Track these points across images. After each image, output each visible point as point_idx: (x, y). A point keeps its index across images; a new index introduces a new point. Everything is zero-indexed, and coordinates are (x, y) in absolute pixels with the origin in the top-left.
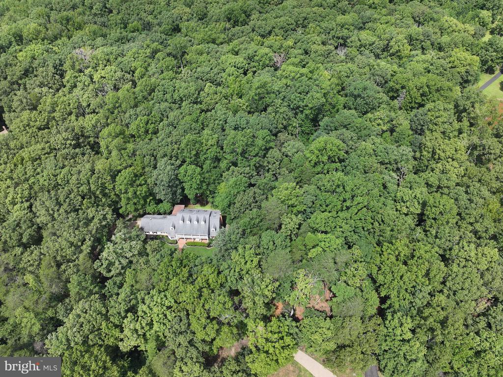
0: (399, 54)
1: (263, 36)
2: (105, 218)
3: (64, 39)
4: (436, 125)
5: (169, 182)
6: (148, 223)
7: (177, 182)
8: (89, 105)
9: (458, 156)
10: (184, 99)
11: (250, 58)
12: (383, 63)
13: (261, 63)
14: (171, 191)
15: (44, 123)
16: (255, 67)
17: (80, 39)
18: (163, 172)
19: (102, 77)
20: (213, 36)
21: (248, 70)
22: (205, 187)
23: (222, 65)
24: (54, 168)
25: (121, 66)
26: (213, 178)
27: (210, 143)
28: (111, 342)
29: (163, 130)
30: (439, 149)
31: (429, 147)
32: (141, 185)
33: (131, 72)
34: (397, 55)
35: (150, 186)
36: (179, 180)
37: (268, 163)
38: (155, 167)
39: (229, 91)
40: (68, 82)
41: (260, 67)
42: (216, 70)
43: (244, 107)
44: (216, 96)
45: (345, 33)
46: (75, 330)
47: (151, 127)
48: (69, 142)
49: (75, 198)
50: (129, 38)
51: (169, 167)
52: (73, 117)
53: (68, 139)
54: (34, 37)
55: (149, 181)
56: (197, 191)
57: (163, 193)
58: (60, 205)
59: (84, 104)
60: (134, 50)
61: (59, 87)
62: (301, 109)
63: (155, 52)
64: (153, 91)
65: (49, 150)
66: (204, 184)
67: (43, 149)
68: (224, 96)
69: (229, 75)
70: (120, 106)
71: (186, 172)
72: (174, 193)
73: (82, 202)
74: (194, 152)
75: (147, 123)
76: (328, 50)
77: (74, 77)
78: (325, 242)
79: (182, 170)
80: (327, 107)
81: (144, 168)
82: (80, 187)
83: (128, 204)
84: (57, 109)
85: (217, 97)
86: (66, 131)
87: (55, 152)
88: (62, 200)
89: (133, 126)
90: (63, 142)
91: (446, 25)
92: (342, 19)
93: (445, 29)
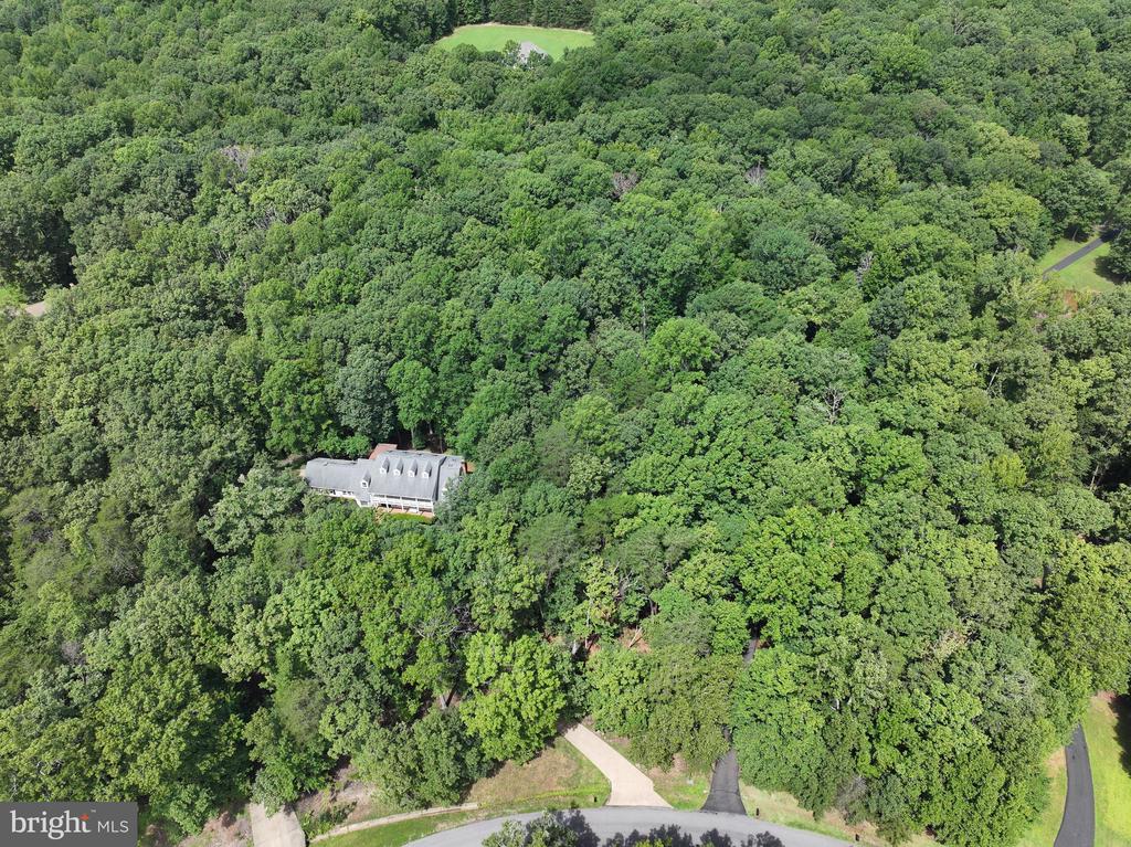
0: (874, 187)
1: (599, 142)
2: (232, 445)
3: (207, 129)
4: (923, 316)
5: (368, 391)
6: (321, 472)
7: (384, 395)
9: (956, 372)
10: (419, 244)
11: (566, 179)
12: (833, 202)
13: (586, 189)
14: (371, 411)
15: (142, 274)
16: (574, 196)
18: (359, 368)
19: (267, 198)
20: (499, 138)
21: (557, 201)
22: (438, 409)
23: (506, 189)
24: (150, 350)
25: (307, 180)
26: (455, 390)
27: (456, 323)
28: (207, 658)
29: (369, 296)
30: (918, 360)
31: (900, 354)
32: (311, 393)
33: (324, 193)
34: (870, 189)
35: (329, 397)
36: (388, 390)
37: (567, 367)
38: (343, 363)
39: (511, 235)
40: (201, 202)
41: (584, 197)
42: (490, 196)
43: (538, 266)
44: (483, 242)
45: (768, 142)
46: (141, 626)
47: (346, 289)
48: (184, 307)
49: (180, 403)
50: (334, 133)
51: (369, 362)
52: (200, 266)
53: (183, 302)
54: (154, 122)
55: (328, 387)
56: (422, 415)
57: (355, 413)
58: (151, 413)
59: (226, 245)
60: (335, 152)
61: (184, 214)
62: (651, 276)
63: (377, 158)
64: (361, 225)
65: (145, 321)
66: (437, 402)
67: (135, 317)
68: (501, 245)
69: (514, 206)
70: (292, 248)
71: (402, 373)
72: (377, 418)
73: (192, 413)
74: (421, 338)
75: (339, 281)
76: (726, 172)
77: (214, 195)
78: (651, 508)
79: (394, 371)
80: (707, 276)
81: (320, 363)
82: (193, 388)
83: (284, 429)
84: (171, 249)
85: (486, 244)
86: (182, 286)
87: (156, 325)
88: (156, 405)
89: (311, 286)
90: (174, 305)
91: (981, 137)
92: (763, 115)
93: (980, 146)
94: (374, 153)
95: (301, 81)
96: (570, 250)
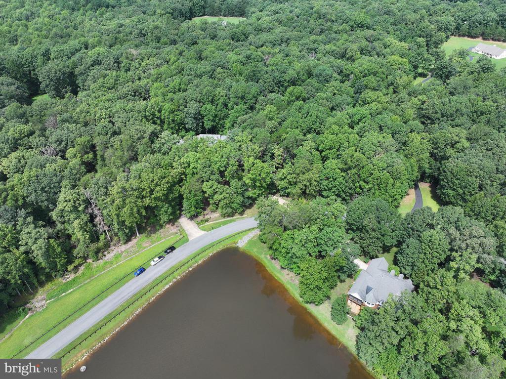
0: (353, 58)
1: (257, 47)
5: (195, 115)
7: (200, 117)
10: (203, 75)
11: (248, 57)
12: (339, 61)
15: (112, 86)
18: (192, 107)
19: (147, 64)
22: (217, 121)
27: (221, 94)
32: (177, 115)
33: (166, 62)
34: (352, 59)
35: (182, 118)
36: (201, 115)
38: (186, 107)
40: (124, 66)
42: (224, 61)
44: (224, 74)
45: (316, 45)
47: (183, 86)
48: (130, 93)
53: (129, 91)
55: (182, 114)
56: (212, 123)
57: (191, 122)
59: (137, 78)
64: (183, 70)
67: (113, 97)
68: (230, 75)
69: (233, 63)
71: (206, 108)
72: (198, 125)
73: (142, 120)
74: (211, 98)
76: (303, 55)
79: (203, 108)
81: (179, 107)
82: (140, 113)
85: (226, 75)
86: (128, 87)
89: (171, 85)
90: (127, 92)
91: (389, 43)
92: (313, 37)
93: (389, 46)
94: (180, 50)
95: (142, 34)
96: (254, 75)
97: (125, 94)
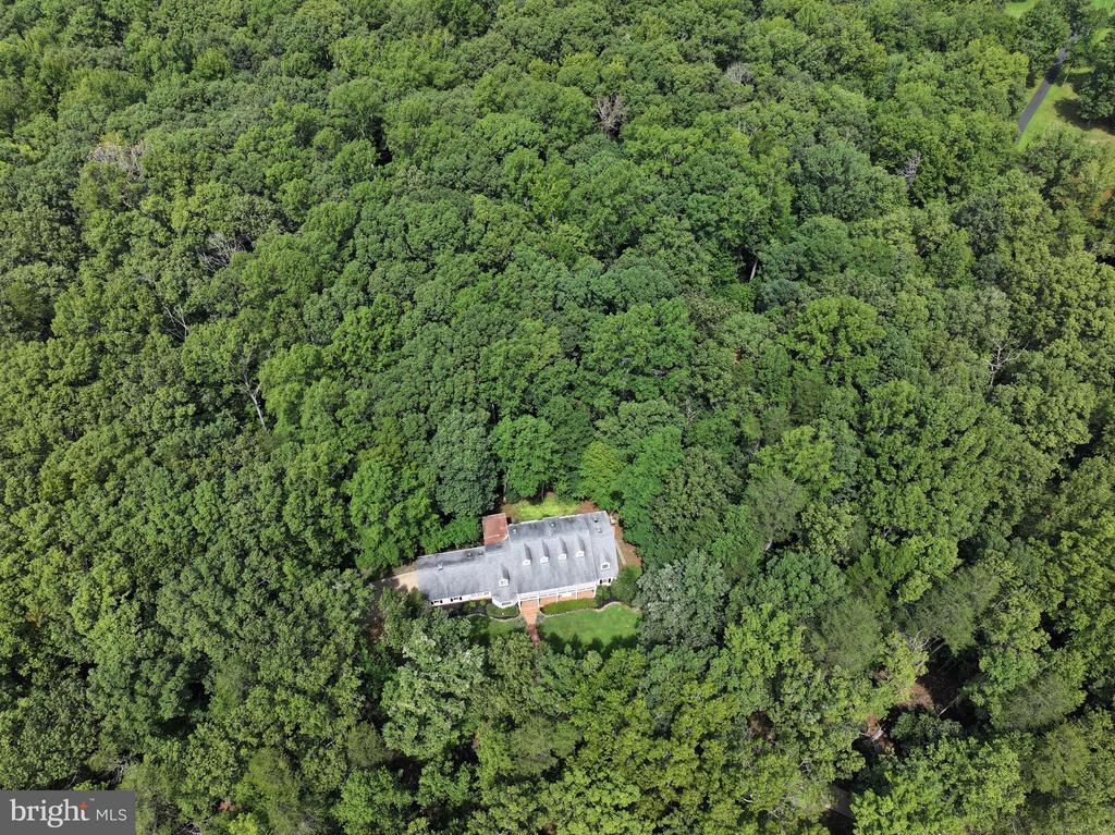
1: (547, 57)
6: (437, 579)
8: (184, 296)
10: (435, 245)
11: (544, 118)
13: (575, 128)
15: (85, 368)
16: (560, 137)
17: (85, 114)
21: (545, 148)
29: (414, 335)
32: (412, 492)
33: (266, 191)
40: (103, 240)
41: (572, 137)
43: (581, 243)
47: (385, 334)
48: (179, 410)
49: (260, 563)
50: (208, 95)
58: (230, 592)
63: (308, 129)
64: (350, 234)
65: (128, 441)
67: (114, 439)
70: (280, 289)
71: (514, 435)
73: (280, 569)
75: (372, 325)
76: (708, 74)
77: (119, 224)
81: (402, 445)
83: (381, 542)
84: (109, 322)
88: (231, 577)
89: (340, 341)
94: (298, 121)
97: (163, 420)
